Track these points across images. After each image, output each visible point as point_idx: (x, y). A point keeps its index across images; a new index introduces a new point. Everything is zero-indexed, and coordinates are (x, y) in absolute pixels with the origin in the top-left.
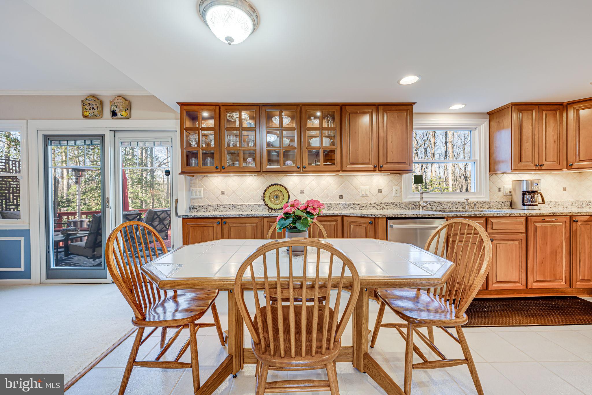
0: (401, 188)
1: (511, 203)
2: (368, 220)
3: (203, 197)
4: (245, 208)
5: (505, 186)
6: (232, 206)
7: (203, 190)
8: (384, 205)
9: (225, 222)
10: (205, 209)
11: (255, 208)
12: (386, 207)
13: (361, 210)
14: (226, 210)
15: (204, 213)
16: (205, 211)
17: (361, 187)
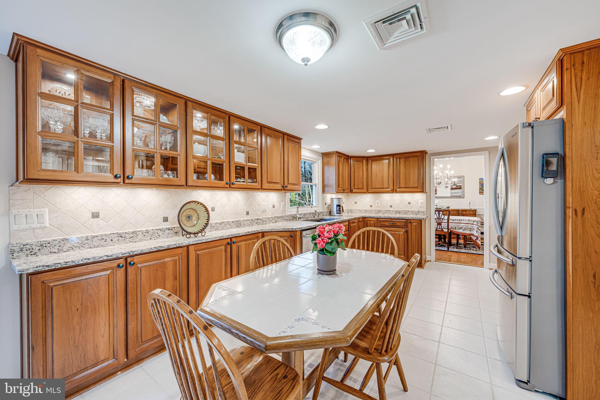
0: (285, 204)
1: (330, 212)
2: (288, 234)
3: (48, 225)
4: (140, 236)
5: (328, 201)
6: (116, 235)
7: (49, 211)
8: (277, 218)
9: (132, 263)
10: (56, 247)
11: (156, 234)
12: (278, 220)
13: (263, 225)
14: (105, 243)
15: (53, 255)
16: (57, 251)
17: (262, 203)
